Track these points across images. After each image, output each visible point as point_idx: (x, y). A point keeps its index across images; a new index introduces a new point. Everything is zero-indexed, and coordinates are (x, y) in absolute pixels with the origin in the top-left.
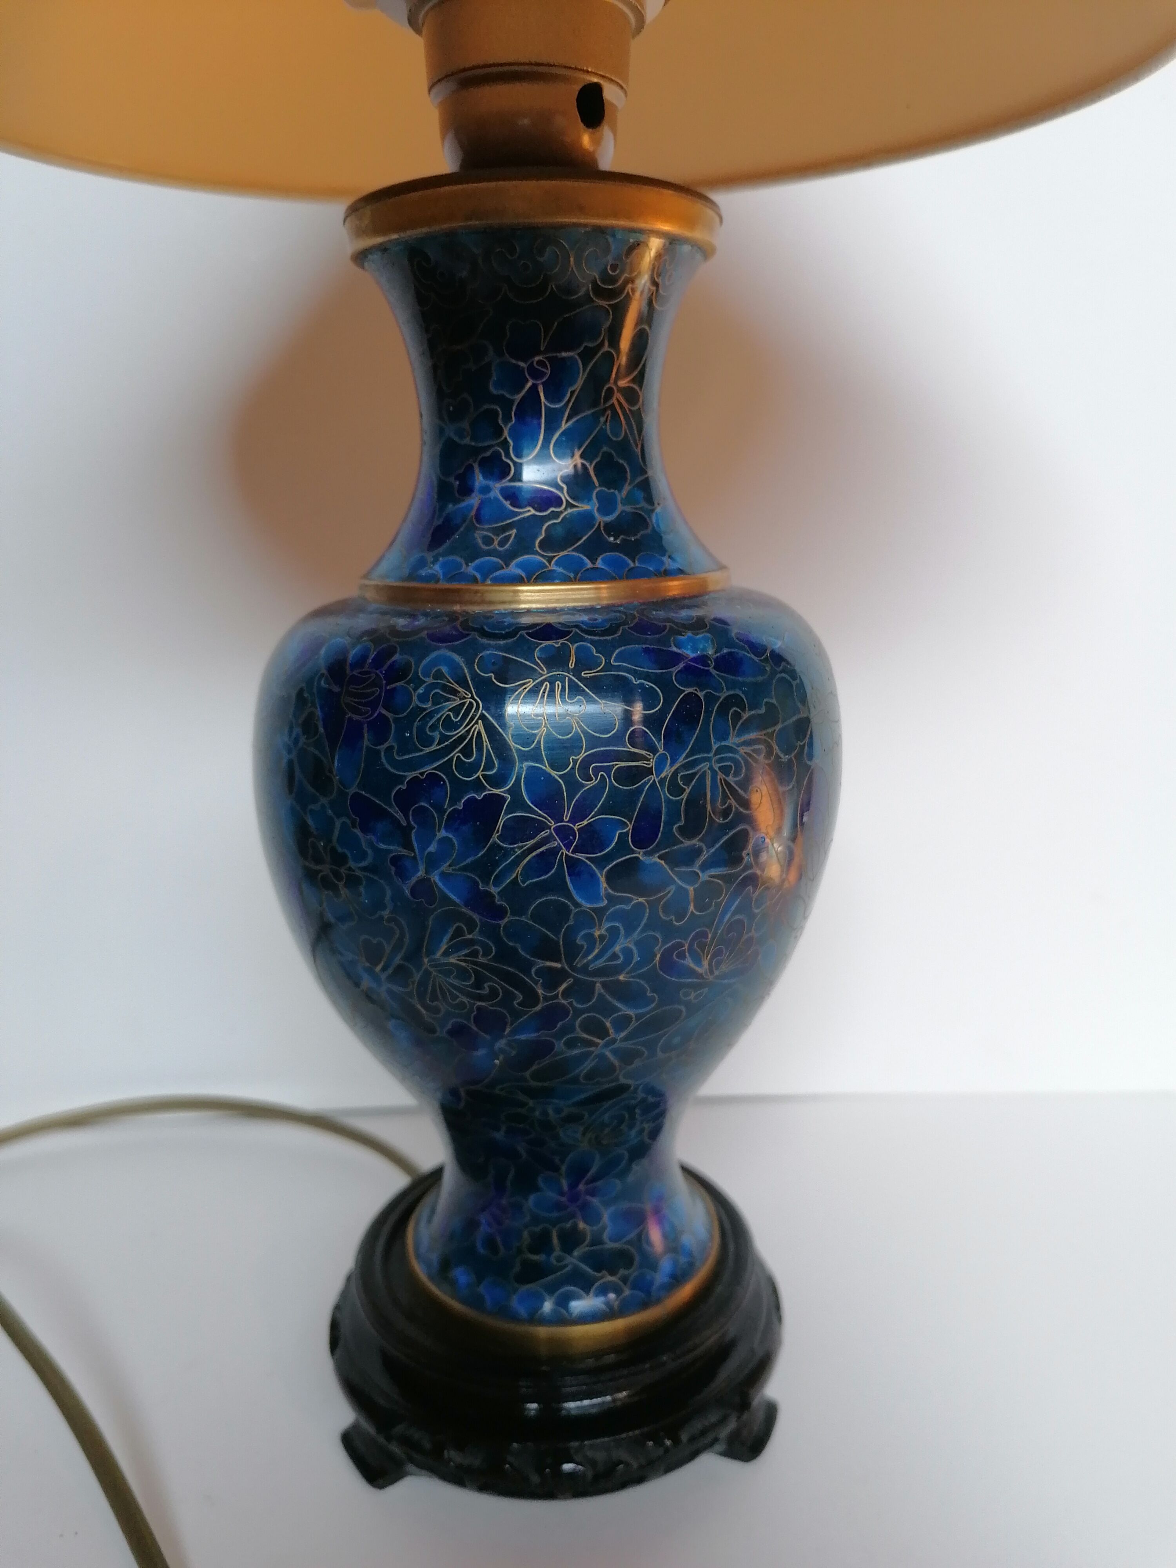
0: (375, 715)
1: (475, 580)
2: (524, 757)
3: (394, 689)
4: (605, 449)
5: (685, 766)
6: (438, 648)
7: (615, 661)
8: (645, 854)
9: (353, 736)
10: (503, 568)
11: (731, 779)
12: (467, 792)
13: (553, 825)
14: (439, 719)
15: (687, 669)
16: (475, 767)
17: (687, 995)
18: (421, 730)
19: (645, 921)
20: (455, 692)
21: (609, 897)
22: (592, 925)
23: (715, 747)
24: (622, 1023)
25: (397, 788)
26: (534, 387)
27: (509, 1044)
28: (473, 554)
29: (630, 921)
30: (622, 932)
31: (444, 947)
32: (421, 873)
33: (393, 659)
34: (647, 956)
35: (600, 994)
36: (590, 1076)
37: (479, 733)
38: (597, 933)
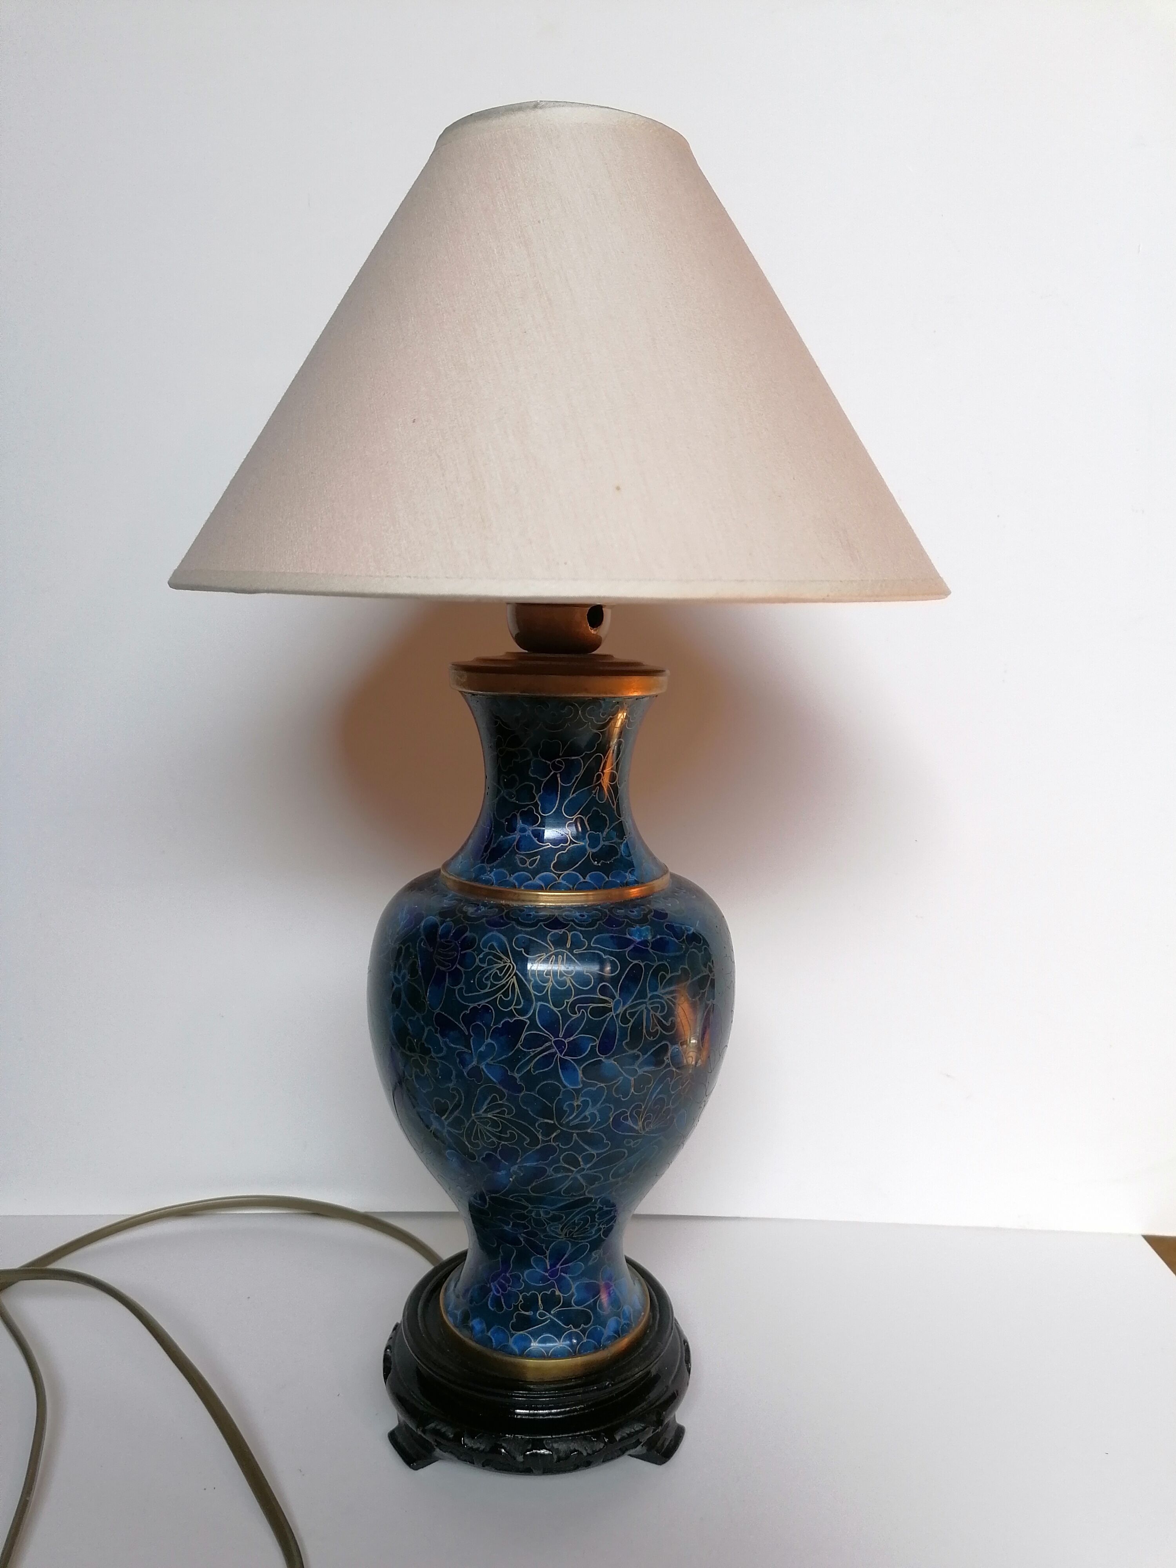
0: (454, 968)
1: (514, 886)
2: (538, 999)
3: (465, 953)
4: (595, 808)
5: (631, 1007)
6: (492, 931)
7: (593, 943)
8: (606, 1058)
9: (440, 979)
10: (531, 880)
11: (658, 1014)
12: (504, 1018)
13: (553, 1039)
14: (491, 974)
15: (635, 949)
16: (510, 1003)
17: (629, 1142)
18: (480, 979)
19: (604, 1098)
20: (501, 959)
21: (583, 1082)
22: (572, 1099)
23: (649, 995)
24: (588, 1158)
25: (464, 1012)
26: (555, 774)
27: (520, 1168)
28: (514, 869)
29: (595, 1097)
30: (590, 1103)
31: (485, 1108)
32: (474, 1063)
33: (465, 935)
34: (605, 1119)
35: (576, 1140)
36: (567, 1191)
37: (513, 984)
38: (575, 1104)
